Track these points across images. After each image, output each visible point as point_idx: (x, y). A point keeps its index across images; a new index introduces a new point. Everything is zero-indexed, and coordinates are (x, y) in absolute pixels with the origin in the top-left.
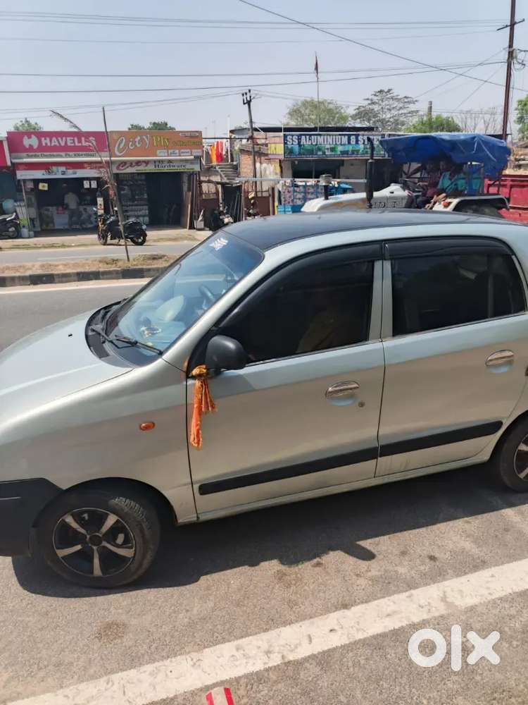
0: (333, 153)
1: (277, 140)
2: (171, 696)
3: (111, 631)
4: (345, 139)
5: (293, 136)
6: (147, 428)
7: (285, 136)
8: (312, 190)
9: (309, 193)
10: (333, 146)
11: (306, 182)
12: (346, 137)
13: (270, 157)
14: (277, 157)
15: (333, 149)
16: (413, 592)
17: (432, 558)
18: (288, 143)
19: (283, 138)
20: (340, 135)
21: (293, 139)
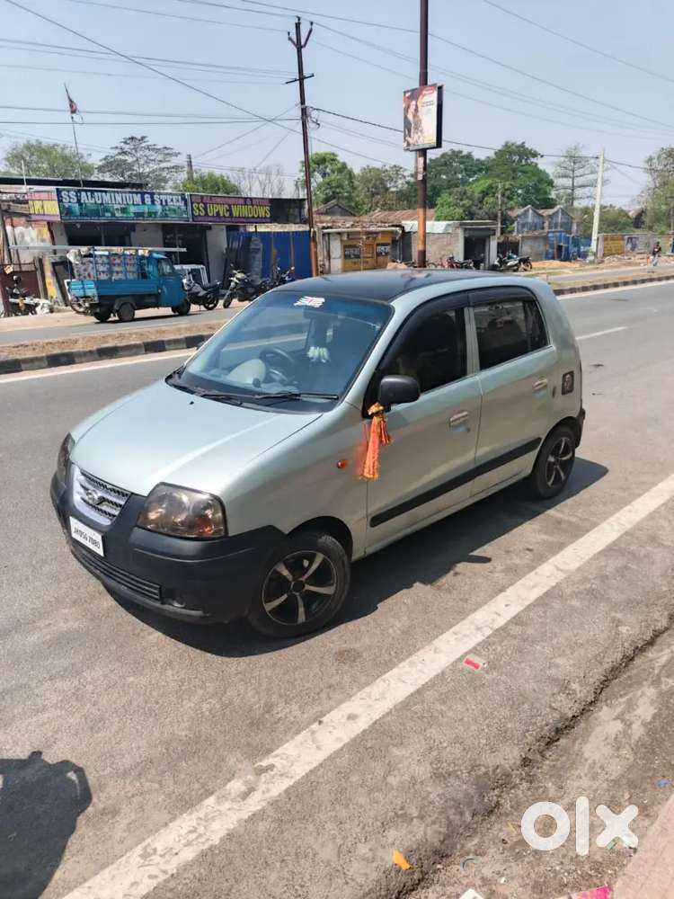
0: (125, 215)
1: (44, 196)
2: (439, 671)
3: (344, 656)
4: (138, 198)
5: (69, 191)
6: (343, 466)
7: (59, 192)
8: (117, 261)
9: (114, 265)
10: (123, 206)
11: (109, 251)
12: (139, 195)
13: (34, 218)
14: (45, 218)
15: (124, 210)
16: (536, 571)
17: (528, 550)
18: (64, 200)
19: (55, 194)
20: (130, 192)
21: (70, 196)
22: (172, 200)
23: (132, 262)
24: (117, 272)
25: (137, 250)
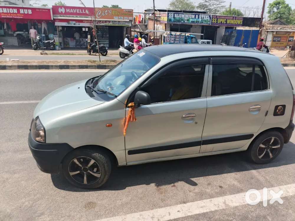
0: (188, 22)
1: (165, 15)
3: (90, 205)
4: (193, 16)
5: (171, 14)
6: (109, 126)
7: (168, 14)
8: (178, 37)
9: (176, 38)
10: (188, 19)
11: (176, 33)
12: (194, 15)
13: (161, 22)
14: (164, 22)
15: (188, 20)
16: (212, 199)
17: (221, 187)
18: (169, 16)
19: (167, 14)
20: (191, 14)
21: (171, 15)
22: (205, 17)
23: (183, 37)
24: (177, 41)
25: (186, 34)
